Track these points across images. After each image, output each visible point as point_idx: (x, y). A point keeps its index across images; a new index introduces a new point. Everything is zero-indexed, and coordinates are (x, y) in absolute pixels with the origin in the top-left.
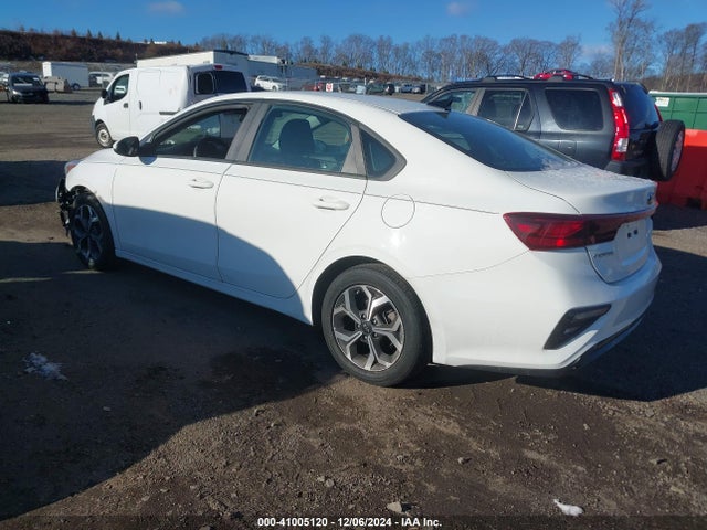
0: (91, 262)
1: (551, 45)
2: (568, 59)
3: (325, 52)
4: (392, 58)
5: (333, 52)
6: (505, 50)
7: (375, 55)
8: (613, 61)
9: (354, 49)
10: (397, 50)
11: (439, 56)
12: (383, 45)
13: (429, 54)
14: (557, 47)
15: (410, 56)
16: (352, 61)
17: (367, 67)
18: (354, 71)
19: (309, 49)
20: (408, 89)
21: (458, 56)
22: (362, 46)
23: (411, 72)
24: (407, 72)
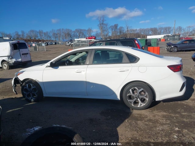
0: (32, 100)
1: (85, 30)
2: (90, 33)
3: (23, 35)
4: (44, 35)
5: (25, 35)
6: (74, 32)
7: (39, 35)
8: (100, 33)
9: (32, 34)
10: (45, 33)
11: (57, 34)
12: (41, 32)
13: (54, 34)
14: (87, 31)
15: (49, 35)
16: (32, 37)
17: (37, 39)
18: (33, 40)
19: (17, 34)
20: (52, 43)
21: (62, 34)
22: (34, 33)
23: (50, 39)
24: (49, 39)
